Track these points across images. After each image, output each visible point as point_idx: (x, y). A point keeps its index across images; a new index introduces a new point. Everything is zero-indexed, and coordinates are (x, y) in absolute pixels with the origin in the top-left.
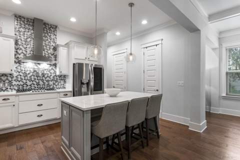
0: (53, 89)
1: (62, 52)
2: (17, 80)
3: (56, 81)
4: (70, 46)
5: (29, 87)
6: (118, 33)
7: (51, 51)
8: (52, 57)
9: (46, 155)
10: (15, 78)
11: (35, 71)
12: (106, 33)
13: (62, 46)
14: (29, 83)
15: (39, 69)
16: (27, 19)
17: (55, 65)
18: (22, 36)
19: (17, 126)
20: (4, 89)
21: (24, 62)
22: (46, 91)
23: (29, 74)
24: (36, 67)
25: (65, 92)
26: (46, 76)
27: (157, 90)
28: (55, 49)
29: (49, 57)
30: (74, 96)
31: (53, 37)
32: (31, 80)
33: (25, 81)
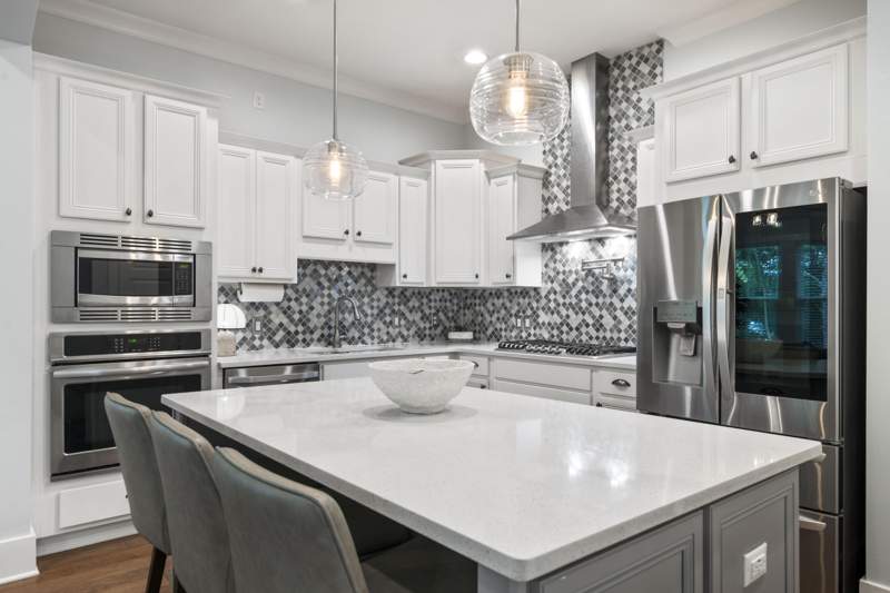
2: (547, 310)
5: (574, 333)
10: (544, 301)
11: (590, 272)
14: (575, 320)
15: (599, 261)
21: (561, 244)
23: (574, 284)
24: (593, 258)
26: (622, 291)
32: (578, 310)
33: (564, 312)
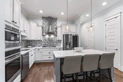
0: (55, 47)
1: (59, 30)
2: (43, 43)
3: (57, 43)
4: (62, 26)
6: (87, 15)
7: (55, 30)
8: (55, 32)
9: (47, 75)
10: (42, 42)
11: (49, 39)
12: (80, 17)
13: (59, 27)
14: (47, 44)
15: (50, 38)
16: (46, 18)
17: (56, 36)
18: (44, 25)
19: (42, 60)
20: (39, 46)
21: (45, 36)
22: (52, 47)
23: (47, 40)
24: (49, 37)
25: (60, 48)
26: (53, 41)
27: (117, 50)
28: (56, 29)
29: (54, 32)
30: (63, 50)
31: (55, 23)
32: (47, 43)
33: (45, 43)
